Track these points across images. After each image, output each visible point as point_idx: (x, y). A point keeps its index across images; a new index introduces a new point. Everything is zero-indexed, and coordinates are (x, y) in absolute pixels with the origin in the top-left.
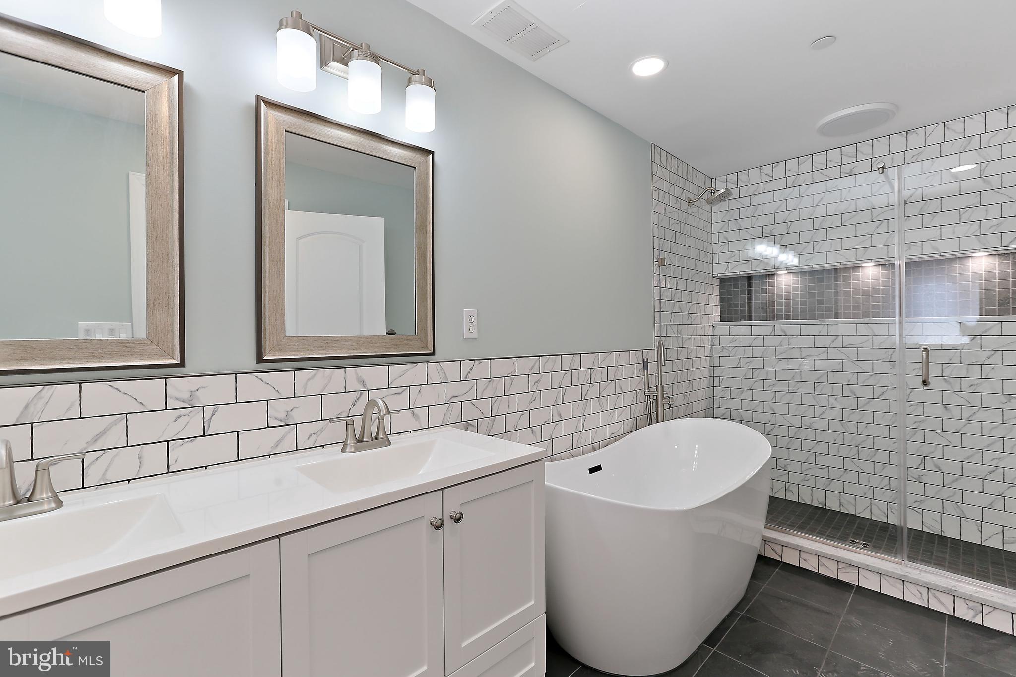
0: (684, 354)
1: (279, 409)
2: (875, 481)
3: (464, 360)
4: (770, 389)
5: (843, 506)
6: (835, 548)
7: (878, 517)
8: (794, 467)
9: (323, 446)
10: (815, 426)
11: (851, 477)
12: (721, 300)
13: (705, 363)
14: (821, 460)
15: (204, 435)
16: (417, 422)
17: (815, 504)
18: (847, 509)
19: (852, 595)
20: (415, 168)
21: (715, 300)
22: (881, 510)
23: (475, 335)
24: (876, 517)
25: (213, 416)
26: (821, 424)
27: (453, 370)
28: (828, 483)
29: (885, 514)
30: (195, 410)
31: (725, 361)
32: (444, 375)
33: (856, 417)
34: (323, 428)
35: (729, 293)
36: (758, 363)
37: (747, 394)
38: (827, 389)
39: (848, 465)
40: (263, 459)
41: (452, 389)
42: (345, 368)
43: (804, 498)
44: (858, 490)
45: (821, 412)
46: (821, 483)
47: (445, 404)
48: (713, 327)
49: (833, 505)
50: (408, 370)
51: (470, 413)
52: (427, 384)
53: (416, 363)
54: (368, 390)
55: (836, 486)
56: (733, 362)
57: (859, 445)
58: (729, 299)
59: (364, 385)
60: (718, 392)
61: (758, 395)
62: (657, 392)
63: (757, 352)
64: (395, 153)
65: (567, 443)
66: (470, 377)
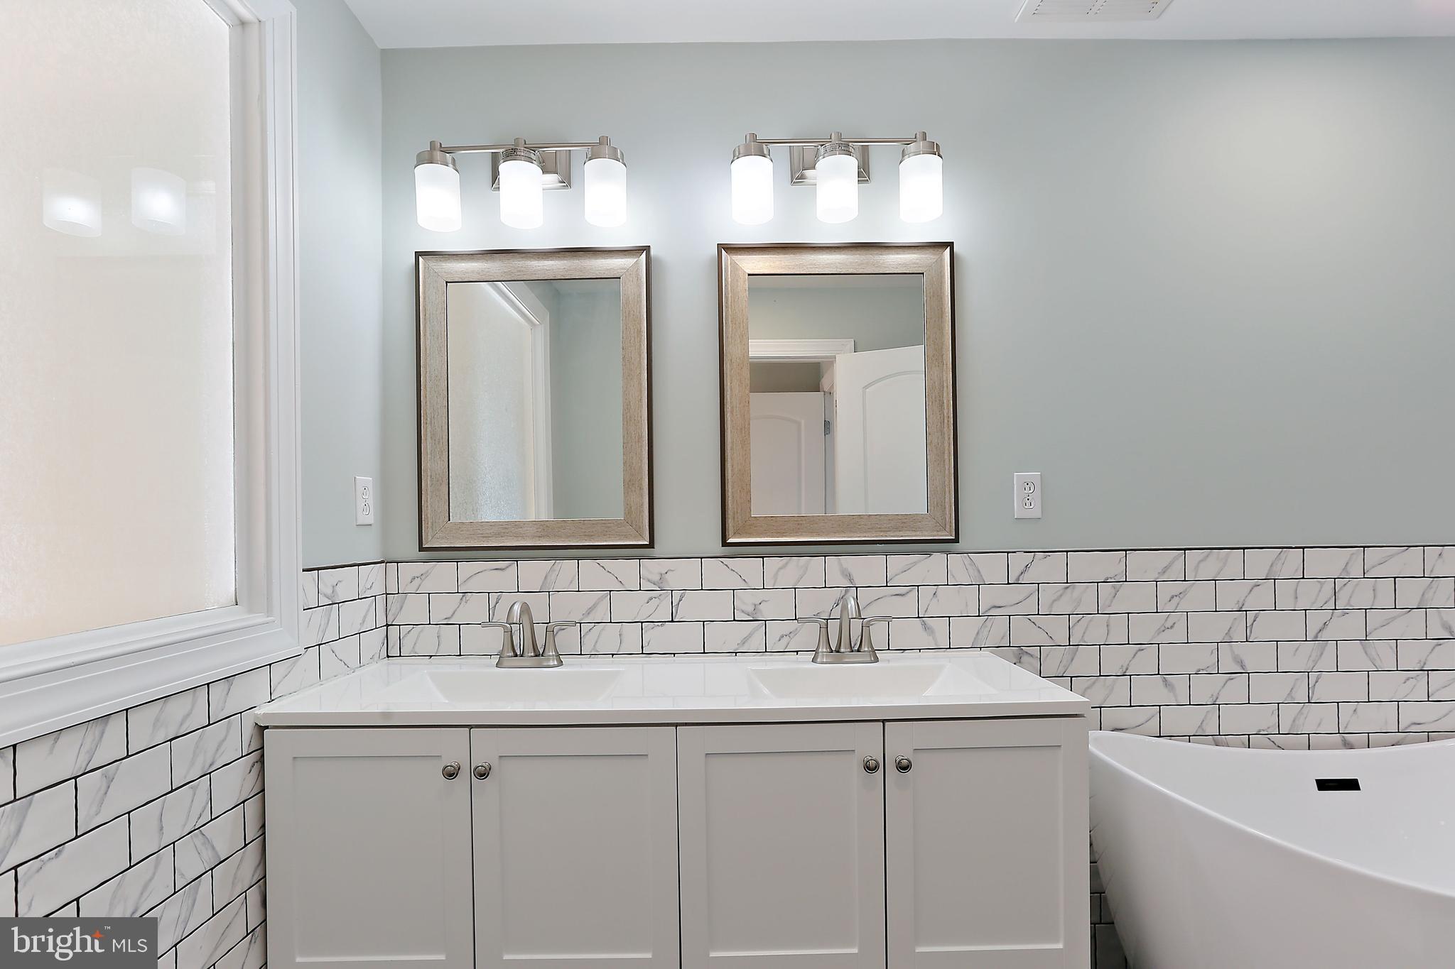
1: (747, 600)
3: (1015, 552)
9: (797, 652)
15: (672, 621)
16: (931, 638)
20: (923, 273)
23: (1036, 511)
25: (680, 601)
27: (993, 567)
30: (664, 593)
32: (976, 573)
34: (796, 629)
40: (729, 656)
41: (990, 596)
47: (979, 616)
50: (915, 563)
51: (1025, 634)
52: (948, 585)
53: (929, 553)
54: (856, 588)
59: (851, 580)
64: (893, 261)
65: (1261, 719)
66: (1024, 579)
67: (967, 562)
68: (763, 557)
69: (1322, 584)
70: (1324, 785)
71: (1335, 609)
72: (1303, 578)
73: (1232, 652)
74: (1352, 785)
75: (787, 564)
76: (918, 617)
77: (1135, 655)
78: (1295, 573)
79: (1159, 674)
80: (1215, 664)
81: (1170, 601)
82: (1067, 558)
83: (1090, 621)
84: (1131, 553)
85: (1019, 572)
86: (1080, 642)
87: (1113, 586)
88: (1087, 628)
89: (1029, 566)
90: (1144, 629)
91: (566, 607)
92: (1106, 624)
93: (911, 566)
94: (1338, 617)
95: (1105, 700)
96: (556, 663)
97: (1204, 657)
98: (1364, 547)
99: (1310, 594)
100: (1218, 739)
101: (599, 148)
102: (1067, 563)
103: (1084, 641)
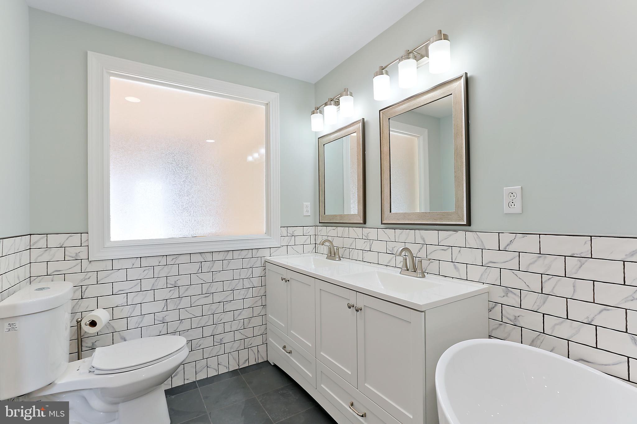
3: (503, 233)
16: (458, 273)
27: (491, 241)
32: (481, 243)
41: (489, 256)
42: (415, 230)
47: (482, 266)
50: (450, 235)
52: (466, 247)
53: (457, 231)
54: (427, 244)
59: (424, 241)
66: (510, 248)
67: (476, 236)
68: (395, 229)
75: (402, 232)
76: (452, 262)
82: (540, 238)
83: (559, 281)
84: (596, 238)
85: (506, 244)
86: (550, 293)
87: (578, 260)
88: (556, 285)
89: (512, 241)
91: (348, 243)
92: (572, 285)
93: (449, 236)
96: (338, 259)
101: (346, 92)
102: (540, 241)
103: (554, 293)
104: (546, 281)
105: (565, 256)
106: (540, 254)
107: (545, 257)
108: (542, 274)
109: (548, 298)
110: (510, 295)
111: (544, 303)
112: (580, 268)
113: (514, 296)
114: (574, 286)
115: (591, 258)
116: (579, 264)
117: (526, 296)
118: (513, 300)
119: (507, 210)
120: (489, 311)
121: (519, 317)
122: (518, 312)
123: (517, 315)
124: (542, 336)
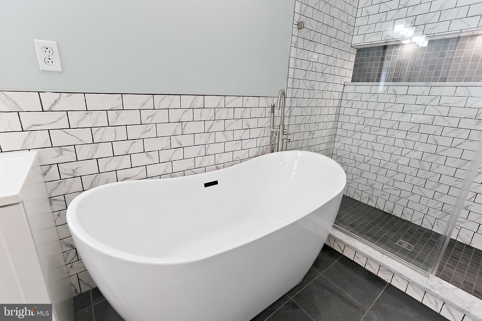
0: (314, 103)
2: (432, 203)
4: (374, 133)
5: (403, 215)
6: (382, 255)
7: (426, 225)
8: (378, 186)
10: (400, 162)
11: (416, 198)
12: (355, 66)
13: (333, 111)
14: (397, 185)
17: (386, 210)
18: (406, 217)
19: (383, 291)
21: (351, 65)
22: (429, 222)
23: (57, 67)
24: (425, 225)
26: (404, 161)
28: (398, 199)
29: (432, 225)
31: (348, 111)
33: (431, 159)
35: (362, 60)
36: (370, 114)
37: (358, 135)
38: (416, 137)
39: (416, 190)
43: (379, 206)
44: (417, 207)
45: (407, 153)
46: (392, 199)
48: (344, 85)
49: (397, 213)
55: (403, 202)
56: (353, 112)
57: (428, 178)
58: (361, 65)
60: (339, 132)
61: (365, 137)
62: (279, 130)
63: (371, 106)
65: (189, 164)
66: (56, 108)
69: (210, 110)
70: (206, 185)
71: (215, 120)
72: (204, 108)
73: (177, 139)
74: (216, 183)
77: (131, 145)
78: (201, 106)
79: (144, 152)
80: (169, 145)
81: (147, 119)
82: (85, 97)
83: (105, 130)
84: (124, 95)
85: (51, 104)
86: (99, 141)
87: (116, 112)
88: (103, 134)
89: (57, 101)
90: (134, 133)
94: (216, 123)
95: (118, 167)
97: (164, 143)
98: (225, 96)
99: (207, 114)
100: (172, 174)
102: (85, 100)
103: (103, 141)
104: (95, 133)
105: (107, 110)
106: (87, 110)
107: (92, 113)
108: (91, 128)
109: (99, 145)
110: (64, 152)
111: (96, 150)
112: (117, 118)
113: (69, 153)
114: (115, 132)
115: (123, 110)
116: (116, 115)
117: (80, 149)
118: (69, 156)
119: (43, 66)
120: (44, 175)
121: (77, 169)
122: (75, 165)
123: (75, 168)
124: (98, 175)
